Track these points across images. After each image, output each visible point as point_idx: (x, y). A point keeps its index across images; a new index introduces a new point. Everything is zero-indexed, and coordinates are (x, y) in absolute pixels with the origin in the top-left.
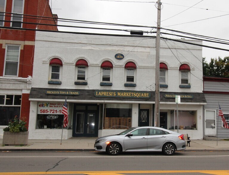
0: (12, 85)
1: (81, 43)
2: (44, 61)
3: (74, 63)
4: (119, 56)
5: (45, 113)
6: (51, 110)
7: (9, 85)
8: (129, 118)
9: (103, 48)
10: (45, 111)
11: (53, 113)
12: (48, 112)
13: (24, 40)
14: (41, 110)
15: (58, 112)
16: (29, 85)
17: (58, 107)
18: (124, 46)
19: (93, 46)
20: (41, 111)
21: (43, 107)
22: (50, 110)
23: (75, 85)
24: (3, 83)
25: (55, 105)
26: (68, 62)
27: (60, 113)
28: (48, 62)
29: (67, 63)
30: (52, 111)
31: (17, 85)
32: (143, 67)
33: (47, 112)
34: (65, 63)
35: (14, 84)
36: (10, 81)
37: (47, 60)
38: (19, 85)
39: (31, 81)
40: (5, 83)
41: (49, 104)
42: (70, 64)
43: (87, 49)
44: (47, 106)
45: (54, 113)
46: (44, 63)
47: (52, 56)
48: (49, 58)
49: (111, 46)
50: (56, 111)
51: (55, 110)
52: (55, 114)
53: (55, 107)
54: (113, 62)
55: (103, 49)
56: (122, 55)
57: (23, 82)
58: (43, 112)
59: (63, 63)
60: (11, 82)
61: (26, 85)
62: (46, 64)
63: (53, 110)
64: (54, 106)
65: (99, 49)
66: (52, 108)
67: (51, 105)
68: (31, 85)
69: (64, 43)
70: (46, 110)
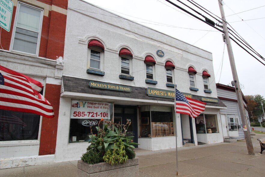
0: (27, 67)
1: (124, 29)
2: (82, 40)
3: (118, 51)
4: (161, 53)
5: (81, 118)
6: (90, 113)
7: (23, 66)
8: (171, 123)
9: (146, 40)
10: (80, 114)
11: (92, 116)
12: (85, 115)
13: (51, 4)
14: (75, 112)
15: (99, 115)
16: (59, 71)
17: (98, 107)
18: (163, 43)
19: (136, 35)
20: (74, 114)
21: (78, 107)
22: (88, 112)
23: (120, 80)
24: (10, 62)
25: (94, 105)
26: (111, 47)
27: (101, 116)
28: (87, 43)
29: (110, 50)
30: (91, 115)
31: (37, 68)
32: (179, 69)
33: (83, 115)
34: (107, 49)
35: (32, 65)
36: (25, 60)
37: (86, 39)
38: (42, 69)
39: (63, 65)
40: (15, 62)
41: (87, 103)
42: (114, 52)
43: (131, 37)
44: (84, 107)
45: (94, 116)
46: (81, 42)
47: (92, 36)
48: (88, 37)
49: (152, 40)
50: (97, 113)
51: (95, 112)
52: (95, 118)
53: (95, 107)
54: (155, 57)
55: (146, 42)
56: (163, 53)
57: (48, 65)
58: (78, 116)
59: (105, 49)
60: (26, 63)
61: (53, 70)
62: (84, 45)
63: (92, 113)
64: (93, 107)
65: (142, 41)
66: (90, 110)
67: (89, 105)
68: (62, 71)
69: (105, 24)
70: (83, 112)
